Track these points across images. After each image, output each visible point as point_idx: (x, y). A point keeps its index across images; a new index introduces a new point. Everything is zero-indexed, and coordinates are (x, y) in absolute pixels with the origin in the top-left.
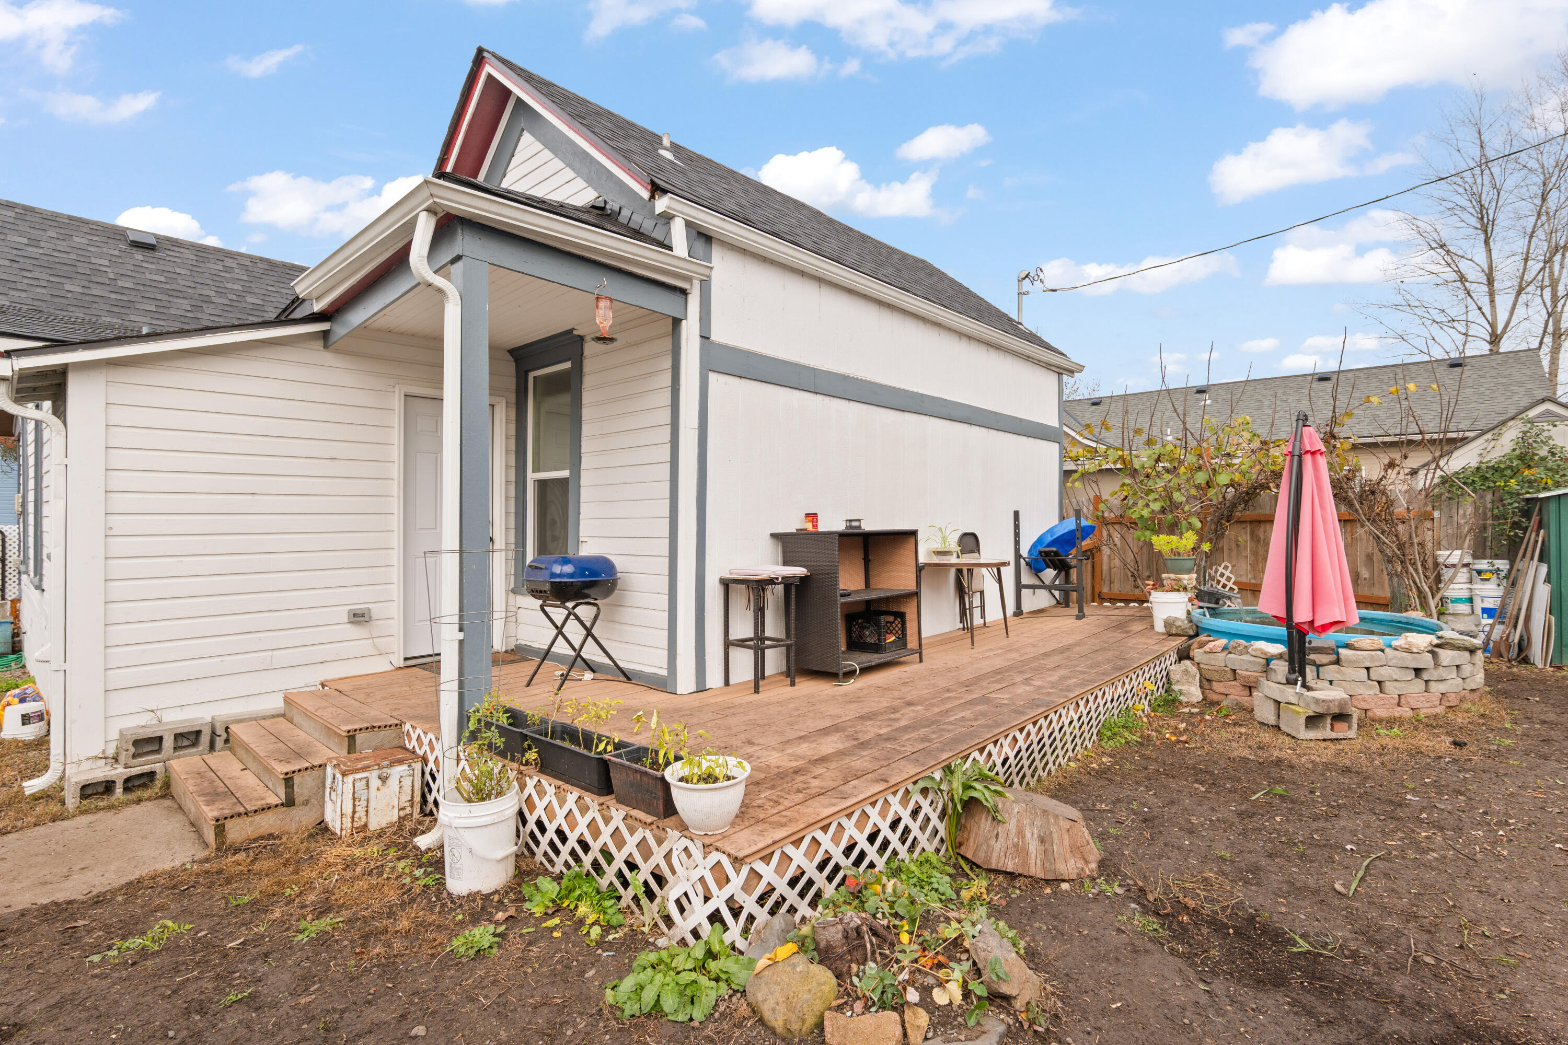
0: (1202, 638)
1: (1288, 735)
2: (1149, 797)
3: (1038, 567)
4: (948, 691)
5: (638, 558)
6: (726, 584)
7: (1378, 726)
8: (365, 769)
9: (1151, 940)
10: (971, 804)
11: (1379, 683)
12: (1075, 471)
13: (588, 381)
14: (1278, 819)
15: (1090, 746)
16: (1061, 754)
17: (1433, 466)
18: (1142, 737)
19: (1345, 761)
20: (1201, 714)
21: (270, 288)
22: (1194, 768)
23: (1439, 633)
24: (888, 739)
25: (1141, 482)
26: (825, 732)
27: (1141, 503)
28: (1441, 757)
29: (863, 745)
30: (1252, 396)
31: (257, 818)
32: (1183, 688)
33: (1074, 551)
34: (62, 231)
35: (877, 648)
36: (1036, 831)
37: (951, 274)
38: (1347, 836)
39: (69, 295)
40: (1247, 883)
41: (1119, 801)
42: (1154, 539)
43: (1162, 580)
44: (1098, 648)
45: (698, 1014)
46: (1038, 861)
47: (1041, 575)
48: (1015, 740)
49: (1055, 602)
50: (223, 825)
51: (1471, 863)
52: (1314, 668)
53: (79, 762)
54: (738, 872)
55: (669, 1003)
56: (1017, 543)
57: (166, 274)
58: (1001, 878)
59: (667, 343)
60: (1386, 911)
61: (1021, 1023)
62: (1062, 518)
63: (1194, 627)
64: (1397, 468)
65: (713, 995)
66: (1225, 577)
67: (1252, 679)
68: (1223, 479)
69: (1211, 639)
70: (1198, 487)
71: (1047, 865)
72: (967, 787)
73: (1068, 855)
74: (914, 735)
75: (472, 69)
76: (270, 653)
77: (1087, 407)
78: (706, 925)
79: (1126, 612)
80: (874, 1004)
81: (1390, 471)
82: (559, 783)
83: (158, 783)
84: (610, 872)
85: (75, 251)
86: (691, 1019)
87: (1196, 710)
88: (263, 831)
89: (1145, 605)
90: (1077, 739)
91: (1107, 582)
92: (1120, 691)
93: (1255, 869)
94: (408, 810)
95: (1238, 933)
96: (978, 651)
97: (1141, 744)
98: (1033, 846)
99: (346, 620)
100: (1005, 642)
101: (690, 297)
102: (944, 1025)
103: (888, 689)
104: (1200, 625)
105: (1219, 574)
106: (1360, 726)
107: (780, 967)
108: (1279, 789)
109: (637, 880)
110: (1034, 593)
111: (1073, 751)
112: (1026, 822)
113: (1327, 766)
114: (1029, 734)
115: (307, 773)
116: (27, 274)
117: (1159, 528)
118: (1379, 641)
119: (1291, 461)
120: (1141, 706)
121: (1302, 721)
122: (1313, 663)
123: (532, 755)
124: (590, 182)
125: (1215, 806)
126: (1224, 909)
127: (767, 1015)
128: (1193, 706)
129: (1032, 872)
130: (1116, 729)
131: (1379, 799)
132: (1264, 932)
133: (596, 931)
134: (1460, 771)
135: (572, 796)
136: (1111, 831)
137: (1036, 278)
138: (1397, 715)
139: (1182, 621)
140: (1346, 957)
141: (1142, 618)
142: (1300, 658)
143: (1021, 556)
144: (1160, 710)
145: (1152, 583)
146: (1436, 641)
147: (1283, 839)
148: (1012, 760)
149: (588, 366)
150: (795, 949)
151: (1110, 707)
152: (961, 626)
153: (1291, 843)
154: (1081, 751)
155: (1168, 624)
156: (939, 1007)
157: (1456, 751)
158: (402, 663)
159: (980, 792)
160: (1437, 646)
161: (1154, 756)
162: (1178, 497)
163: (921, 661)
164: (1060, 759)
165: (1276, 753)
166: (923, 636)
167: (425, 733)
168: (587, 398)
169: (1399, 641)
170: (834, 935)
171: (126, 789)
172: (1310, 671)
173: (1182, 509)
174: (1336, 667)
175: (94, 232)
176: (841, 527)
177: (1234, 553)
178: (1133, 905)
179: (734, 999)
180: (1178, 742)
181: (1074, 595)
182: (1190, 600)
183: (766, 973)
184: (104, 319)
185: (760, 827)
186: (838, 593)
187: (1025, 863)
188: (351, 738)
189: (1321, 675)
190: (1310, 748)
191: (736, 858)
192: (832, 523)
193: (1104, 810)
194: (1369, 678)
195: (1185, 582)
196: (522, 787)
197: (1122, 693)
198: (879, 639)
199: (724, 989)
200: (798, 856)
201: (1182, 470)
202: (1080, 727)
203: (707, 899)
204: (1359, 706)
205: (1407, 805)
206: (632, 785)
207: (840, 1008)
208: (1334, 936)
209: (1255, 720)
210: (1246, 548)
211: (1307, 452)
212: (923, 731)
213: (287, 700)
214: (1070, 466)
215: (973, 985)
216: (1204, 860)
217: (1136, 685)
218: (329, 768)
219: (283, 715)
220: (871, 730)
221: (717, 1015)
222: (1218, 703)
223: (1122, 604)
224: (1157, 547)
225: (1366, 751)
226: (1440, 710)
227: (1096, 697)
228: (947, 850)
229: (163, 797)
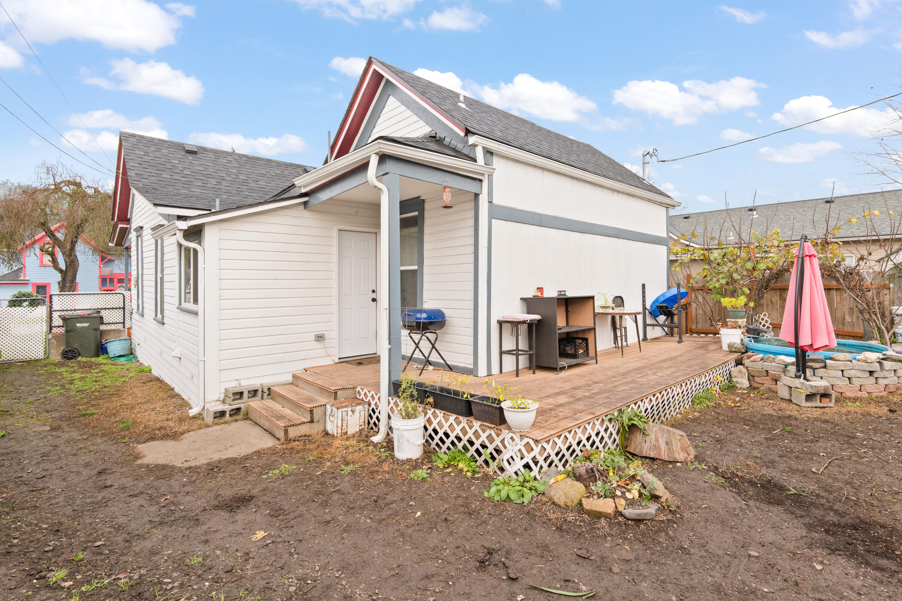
0: (749, 353)
1: (796, 404)
2: (720, 431)
3: (656, 314)
4: (614, 377)
5: (456, 310)
6: (500, 323)
7: (848, 401)
8: (346, 406)
9: (720, 486)
10: (633, 427)
11: (849, 378)
12: (677, 261)
13: (427, 222)
14: (786, 441)
15: (687, 407)
16: (673, 410)
17: (886, 259)
18: (715, 404)
19: (824, 417)
20: (749, 393)
21: (249, 171)
22: (744, 419)
23: (884, 352)
24: (589, 398)
25: (715, 268)
26: (558, 394)
27: (715, 279)
28: (881, 417)
29: (579, 400)
30: (784, 212)
31: (300, 427)
32: (739, 380)
33: (676, 305)
34: (156, 147)
35: (574, 356)
36: (664, 440)
37: (604, 152)
38: (822, 450)
39: (165, 180)
40: (768, 467)
41: (704, 432)
42: (722, 300)
43: (727, 322)
44: (691, 358)
45: (526, 501)
46: (666, 453)
47: (657, 318)
48: (651, 400)
49: (665, 333)
50: (287, 429)
51: (885, 463)
52: (812, 370)
53: (210, 402)
54: (537, 446)
55: (513, 496)
56: (644, 301)
57: (203, 166)
58: (648, 460)
59: (472, 205)
60: (836, 479)
61: (664, 507)
62: (669, 288)
63: (745, 348)
64: (865, 260)
65: (530, 495)
66: (764, 320)
67: (777, 376)
68: (762, 266)
69: (754, 354)
70: (747, 270)
71: (670, 455)
72: (630, 419)
73: (680, 451)
74: (602, 396)
75: (366, 67)
76: (282, 355)
77: (681, 219)
78: (522, 469)
79: (706, 339)
80: (602, 496)
81: (861, 262)
82: (445, 412)
83: (242, 413)
84: (472, 450)
85: (164, 157)
86: (523, 503)
87: (746, 392)
88: (303, 433)
89: (717, 336)
90: (681, 403)
91: (695, 323)
92: (704, 380)
93: (773, 462)
94: (363, 427)
95: (762, 486)
96: (626, 358)
97: (715, 407)
98: (663, 446)
99: (314, 339)
100: (639, 354)
101: (483, 183)
102: (632, 505)
103: (583, 376)
104: (748, 347)
105: (761, 318)
106: (837, 401)
107: (560, 483)
108: (788, 429)
109: (486, 454)
110: (653, 329)
111: (679, 409)
112: (660, 435)
113: (816, 419)
114: (657, 398)
115: (319, 408)
116: (146, 170)
117: (725, 293)
118: (849, 356)
119: (798, 260)
120: (715, 389)
121: (804, 397)
122: (811, 367)
123: (431, 400)
124: (427, 123)
125: (754, 435)
126: (756, 477)
127: (556, 500)
128: (744, 389)
129: (663, 458)
130: (701, 400)
131: (842, 435)
132: (775, 486)
133: (469, 474)
134: (890, 424)
135: (452, 418)
136: (700, 444)
137: (653, 154)
138: (859, 396)
139: (738, 345)
140: (813, 496)
141: (715, 343)
142: (803, 364)
143: (646, 309)
144: (726, 391)
145: (721, 324)
146: (882, 357)
147: (788, 450)
148: (649, 410)
149: (427, 214)
150: (566, 476)
151: (698, 388)
152: (614, 346)
153: (792, 451)
154: (683, 409)
155: (730, 346)
156: (629, 499)
157: (891, 415)
158: (337, 361)
159: (636, 422)
160: (883, 359)
161: (722, 413)
162: (736, 276)
163: (597, 363)
164: (672, 413)
165: (788, 413)
166: (598, 350)
167: (369, 392)
168: (426, 230)
169: (861, 356)
170: (582, 470)
171: (230, 415)
172: (808, 372)
173: (739, 283)
174: (824, 369)
175: (170, 146)
176: (554, 294)
177: (770, 307)
178: (711, 473)
179: (539, 497)
180: (736, 406)
181: (676, 330)
182: (743, 333)
183: (554, 485)
184: (182, 191)
185: (543, 430)
186: (557, 328)
187: (659, 454)
188: (336, 393)
189: (816, 374)
190: (807, 411)
191: (536, 440)
192: (551, 293)
193: (696, 436)
194: (843, 376)
195: (740, 323)
196: (426, 414)
197: (705, 381)
198: (575, 352)
199: (534, 493)
200: (559, 442)
201: (739, 261)
202: (683, 397)
203: (522, 458)
204: (838, 391)
205: (857, 438)
206: (483, 411)
207: (588, 497)
208: (808, 488)
209: (778, 397)
210: (777, 304)
211: (807, 256)
212: (606, 395)
213: (294, 376)
214: (673, 258)
215: (643, 491)
216: (747, 457)
217: (712, 377)
218: (328, 406)
219: (292, 384)
220: (580, 394)
221: (533, 502)
222: (758, 388)
223: (704, 335)
224: (724, 304)
225: (840, 414)
226: (884, 394)
227: (691, 382)
228: (620, 449)
229: (246, 419)
